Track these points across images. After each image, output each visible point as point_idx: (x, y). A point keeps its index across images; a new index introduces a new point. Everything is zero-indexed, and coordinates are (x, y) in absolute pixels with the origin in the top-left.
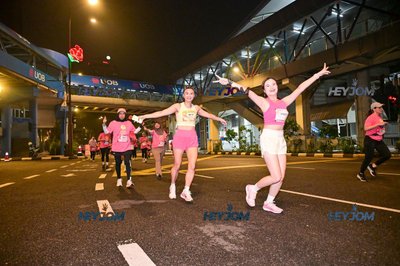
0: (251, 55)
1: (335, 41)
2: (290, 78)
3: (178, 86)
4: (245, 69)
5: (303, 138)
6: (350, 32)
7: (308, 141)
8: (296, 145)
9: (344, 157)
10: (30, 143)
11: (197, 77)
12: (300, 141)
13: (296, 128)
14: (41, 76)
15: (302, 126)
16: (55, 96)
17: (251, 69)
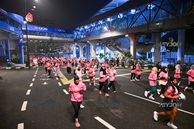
0: (112, 20)
1: (148, 20)
2: (129, 34)
3: (76, 31)
4: (109, 27)
5: (133, 60)
6: (155, 17)
7: (135, 61)
8: (130, 63)
9: (148, 69)
10: (8, 60)
11: (86, 27)
12: (132, 61)
13: (130, 56)
14: (12, 29)
15: (133, 55)
16: (18, 37)
17: (112, 28)
